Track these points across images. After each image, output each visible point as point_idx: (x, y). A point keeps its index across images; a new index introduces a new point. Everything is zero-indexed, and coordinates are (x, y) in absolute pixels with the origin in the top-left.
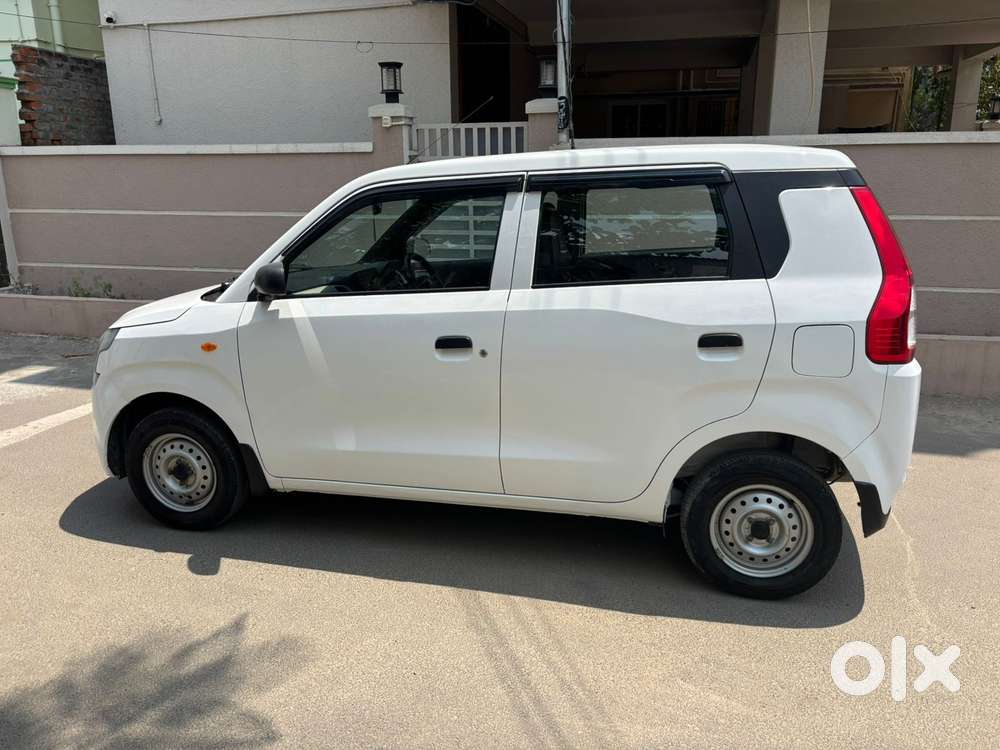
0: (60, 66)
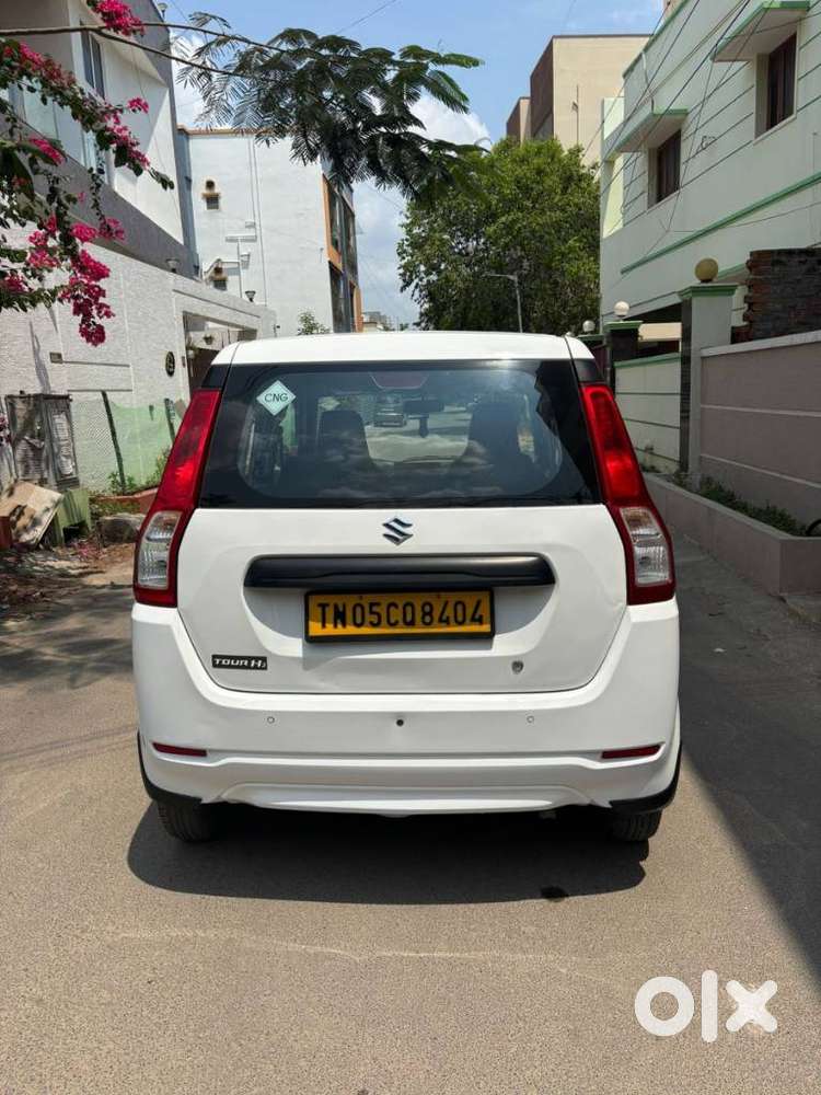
0: (804, 263)
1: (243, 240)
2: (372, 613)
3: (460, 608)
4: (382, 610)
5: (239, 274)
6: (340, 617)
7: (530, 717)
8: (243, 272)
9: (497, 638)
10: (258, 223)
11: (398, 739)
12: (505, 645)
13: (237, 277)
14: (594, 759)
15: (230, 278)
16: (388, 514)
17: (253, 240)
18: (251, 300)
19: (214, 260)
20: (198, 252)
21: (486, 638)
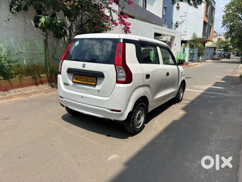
1: (183, 16)
2: (81, 79)
3: (92, 80)
4: (82, 79)
5: (181, 24)
6: (77, 79)
7: (99, 100)
8: (182, 24)
9: (97, 86)
10: (187, 13)
11: (82, 100)
12: (98, 87)
13: (181, 25)
14: (109, 110)
15: (179, 25)
16: (83, 63)
17: (186, 16)
18: (175, 30)
19: (176, 21)
20: (173, 19)
21: (95, 86)
